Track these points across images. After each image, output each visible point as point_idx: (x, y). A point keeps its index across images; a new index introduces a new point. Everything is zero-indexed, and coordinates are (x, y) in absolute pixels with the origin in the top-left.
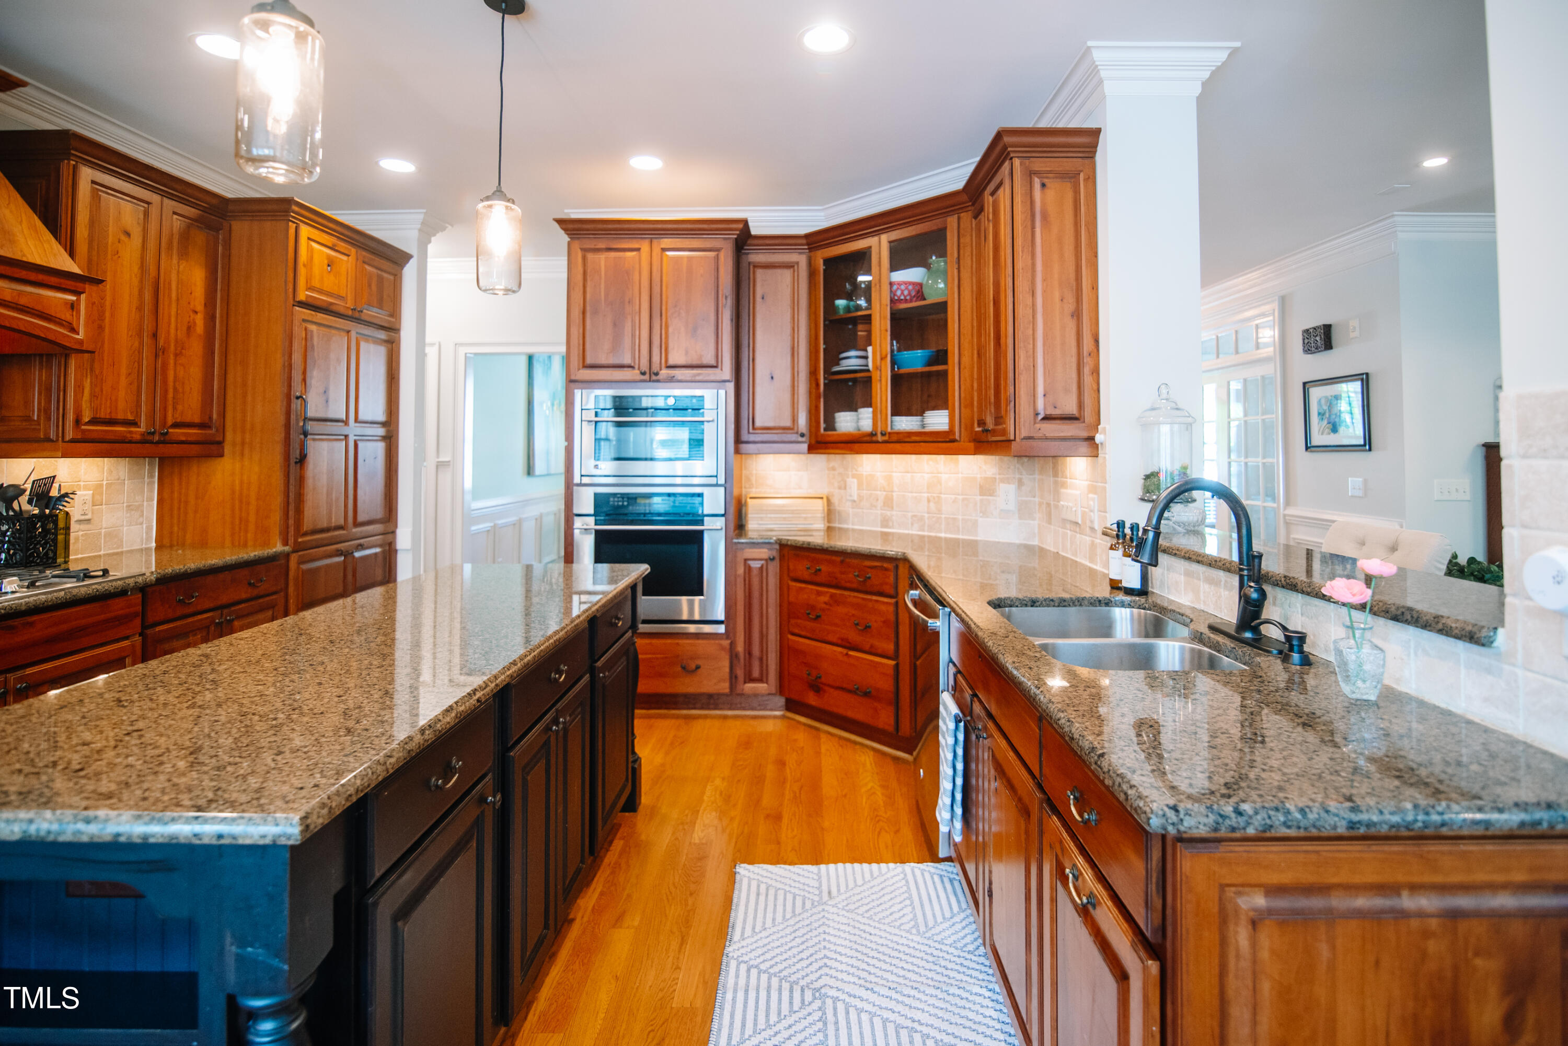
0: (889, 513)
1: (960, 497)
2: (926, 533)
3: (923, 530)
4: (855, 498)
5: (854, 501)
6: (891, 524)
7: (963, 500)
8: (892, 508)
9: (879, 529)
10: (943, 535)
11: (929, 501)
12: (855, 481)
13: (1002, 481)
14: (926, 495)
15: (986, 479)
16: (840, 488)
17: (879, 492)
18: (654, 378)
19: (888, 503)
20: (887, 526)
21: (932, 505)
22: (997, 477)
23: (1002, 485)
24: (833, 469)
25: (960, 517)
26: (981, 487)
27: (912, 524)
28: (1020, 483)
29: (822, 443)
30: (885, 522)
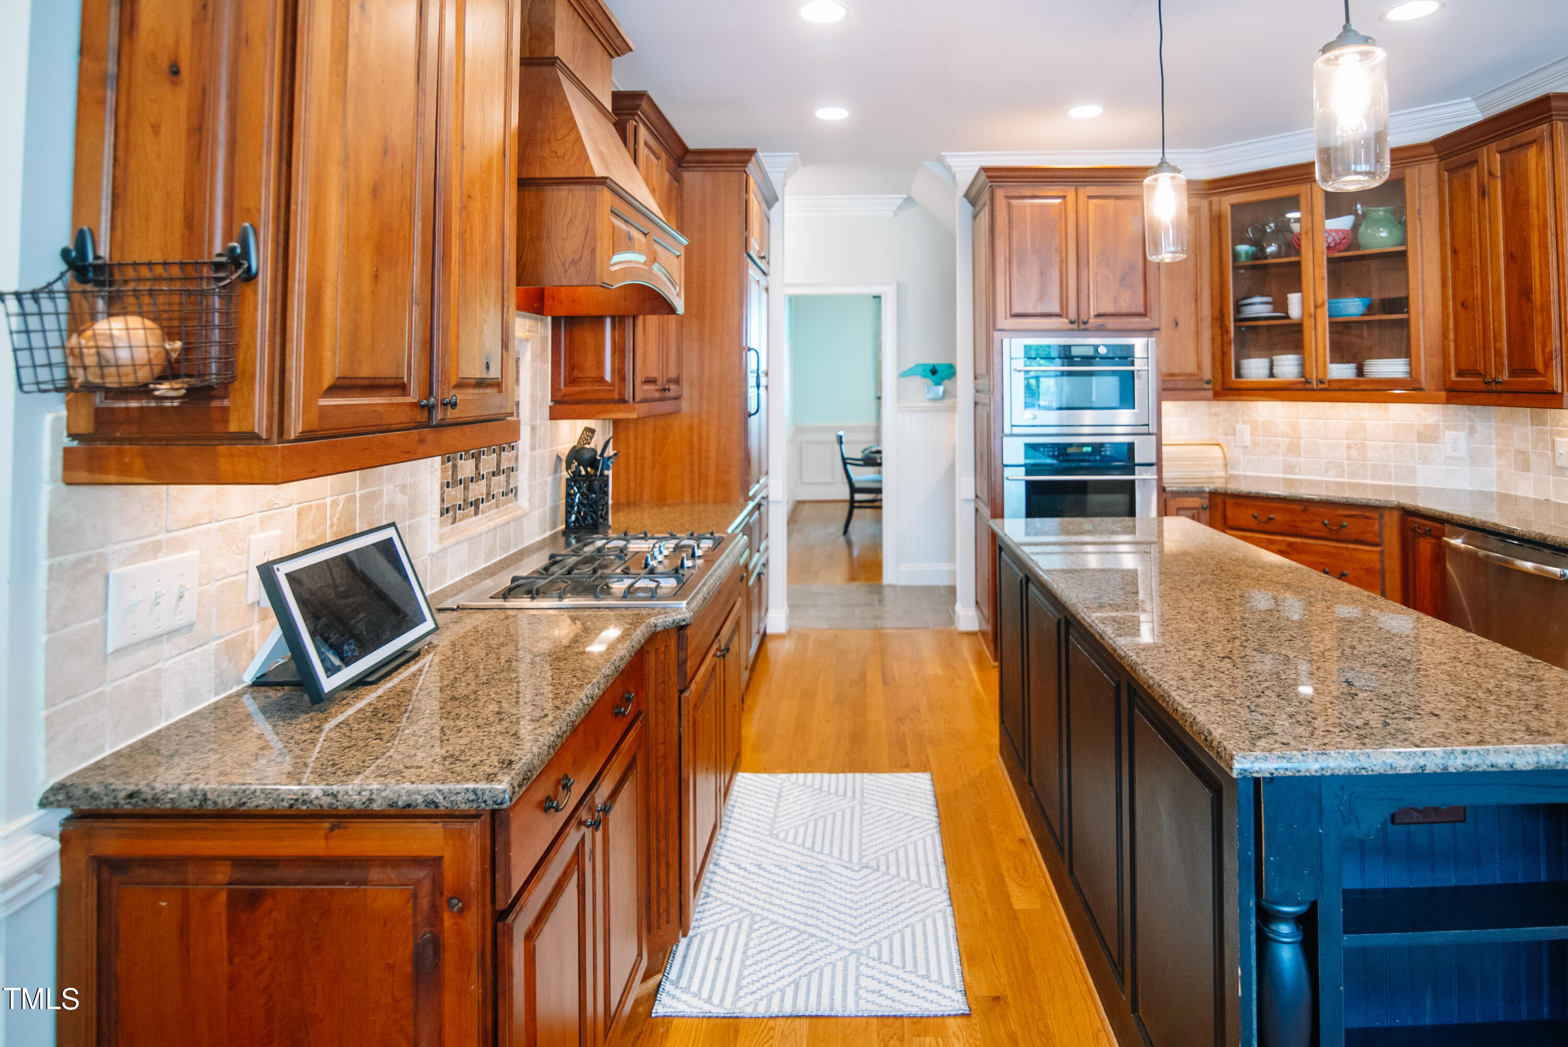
0: (1294, 460)
1: (1392, 444)
2: (1346, 480)
3: (1343, 477)
4: (1248, 444)
5: (1247, 447)
6: (1297, 470)
7: (1396, 447)
8: (1299, 454)
9: (1281, 476)
10: (1369, 482)
11: (1349, 447)
12: (1248, 427)
13: (1448, 428)
14: (1345, 442)
15: (1426, 426)
16: (1226, 434)
17: (1280, 439)
18: (1082, 326)
19: (1294, 449)
20: (1290, 475)
21: (1354, 452)
22: (1441, 424)
23: (1447, 433)
24: (1217, 415)
25: (1392, 464)
26: (1419, 434)
27: (1326, 471)
28: (1472, 430)
29: (1232, 389)
30: (1289, 468)
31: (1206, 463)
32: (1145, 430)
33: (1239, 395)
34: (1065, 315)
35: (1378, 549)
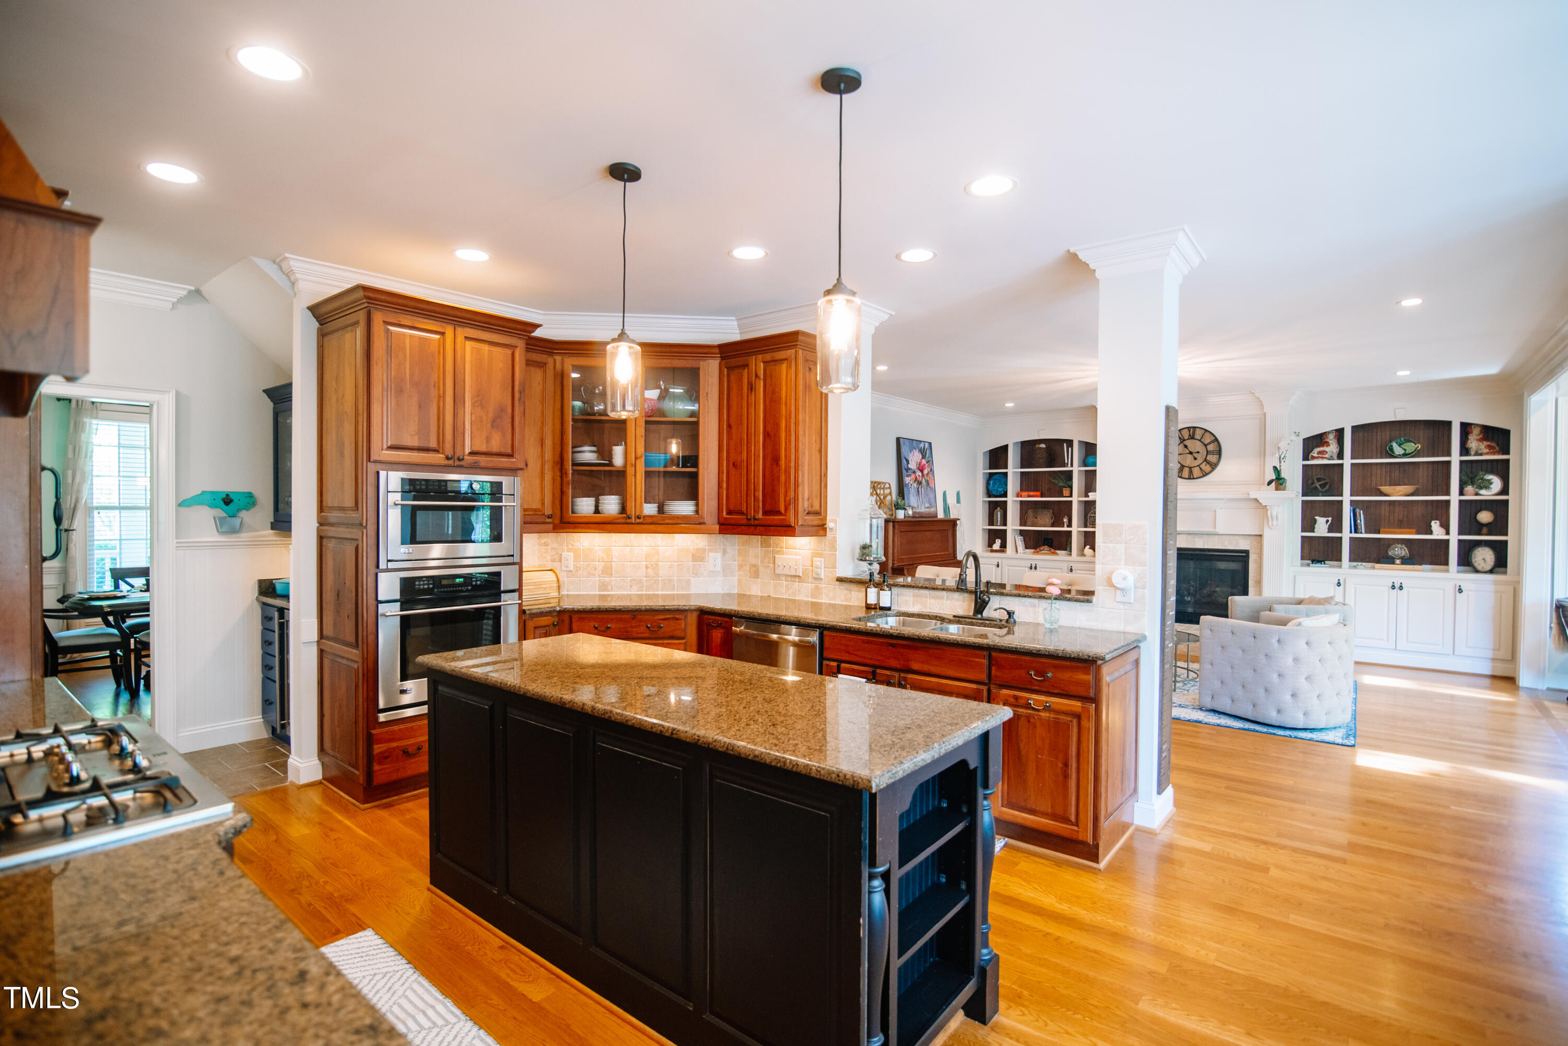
0: (607, 579)
1: (676, 564)
2: (644, 593)
3: (642, 591)
4: (571, 568)
5: (571, 571)
6: (610, 588)
7: (678, 565)
8: (611, 575)
9: (598, 593)
10: (660, 593)
11: (647, 567)
12: (572, 554)
13: (711, 551)
14: (645, 563)
15: (698, 549)
16: (553, 561)
17: (597, 563)
18: (457, 463)
19: (607, 571)
20: (604, 590)
21: (649, 570)
22: (707, 548)
23: (710, 554)
24: (546, 544)
25: (676, 578)
26: (693, 555)
27: (631, 586)
28: (724, 552)
29: (569, 523)
30: (603, 586)
31: (544, 586)
32: (510, 560)
33: (575, 528)
34: (441, 451)
35: (683, 641)
